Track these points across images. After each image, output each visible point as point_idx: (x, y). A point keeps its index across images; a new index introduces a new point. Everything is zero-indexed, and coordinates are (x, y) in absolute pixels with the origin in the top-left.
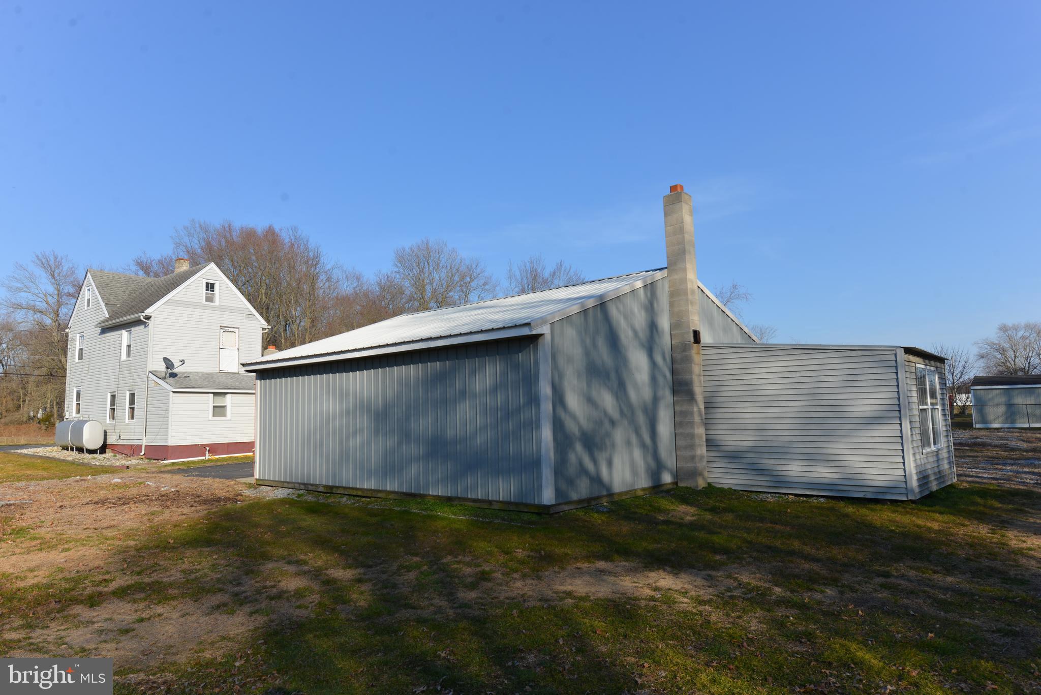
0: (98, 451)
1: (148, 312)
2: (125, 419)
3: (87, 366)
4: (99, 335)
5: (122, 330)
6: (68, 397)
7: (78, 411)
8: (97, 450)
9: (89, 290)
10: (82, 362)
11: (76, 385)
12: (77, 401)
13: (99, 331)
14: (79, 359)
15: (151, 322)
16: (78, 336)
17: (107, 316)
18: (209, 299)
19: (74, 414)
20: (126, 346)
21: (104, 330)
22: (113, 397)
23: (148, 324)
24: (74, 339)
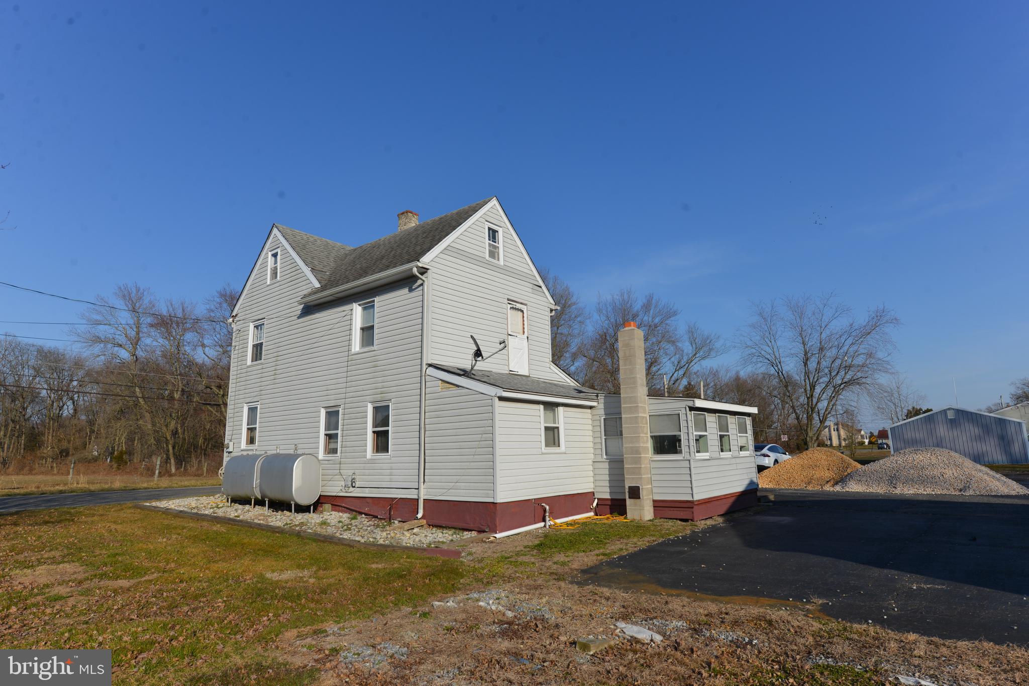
0: (312, 507)
1: (426, 260)
2: (365, 451)
3: (273, 368)
4: (299, 318)
5: (352, 303)
6: (231, 420)
7: (251, 441)
8: (310, 506)
9: (275, 255)
10: (262, 364)
11: (248, 400)
12: (248, 425)
13: (299, 312)
14: (252, 361)
15: (429, 280)
16: (252, 326)
17: (317, 285)
18: (493, 254)
19: (243, 445)
20: (359, 329)
21: (310, 309)
22: (332, 416)
23: (419, 282)
24: (243, 331)
